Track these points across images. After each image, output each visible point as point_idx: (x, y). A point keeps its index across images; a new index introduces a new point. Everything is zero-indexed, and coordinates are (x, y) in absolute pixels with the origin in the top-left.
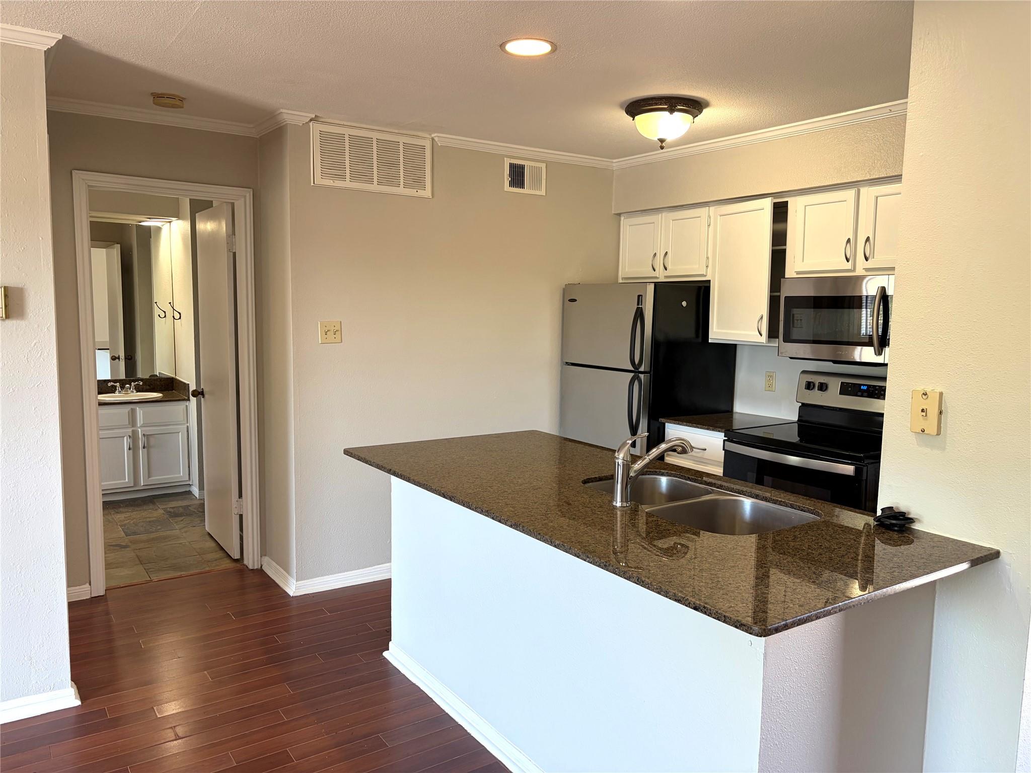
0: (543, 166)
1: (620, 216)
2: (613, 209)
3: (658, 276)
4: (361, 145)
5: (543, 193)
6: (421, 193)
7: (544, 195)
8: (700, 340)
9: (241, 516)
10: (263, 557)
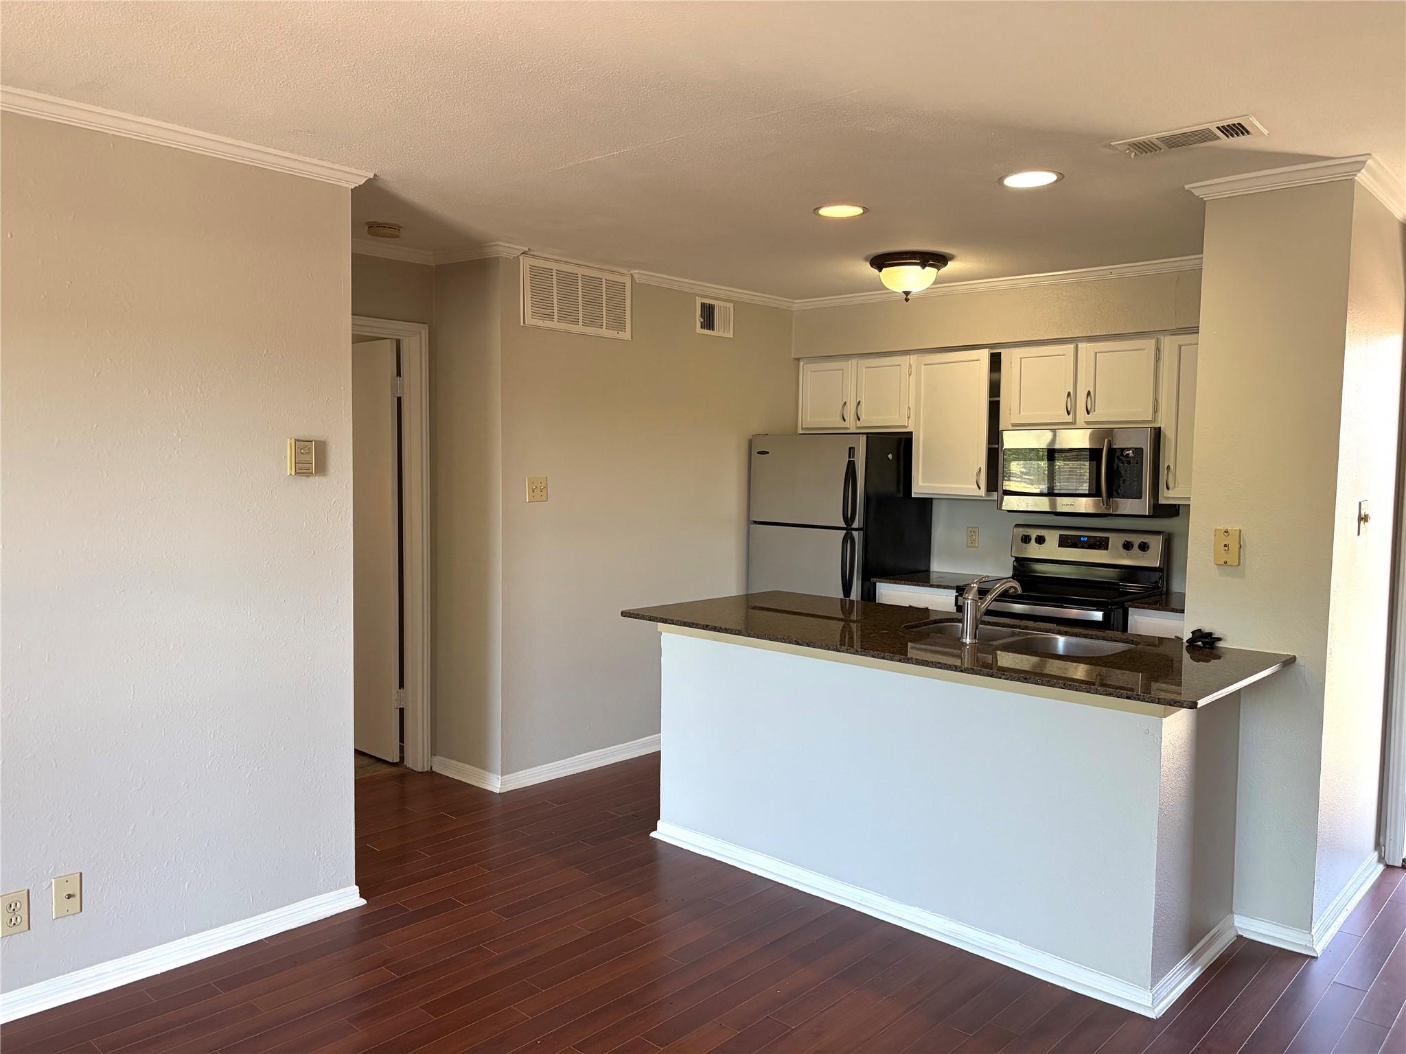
0: (731, 305)
1: (799, 361)
2: (793, 352)
3: (848, 426)
4: (567, 280)
5: (731, 335)
6: (622, 335)
7: (732, 337)
8: (901, 495)
9: (402, 711)
10: (433, 757)
